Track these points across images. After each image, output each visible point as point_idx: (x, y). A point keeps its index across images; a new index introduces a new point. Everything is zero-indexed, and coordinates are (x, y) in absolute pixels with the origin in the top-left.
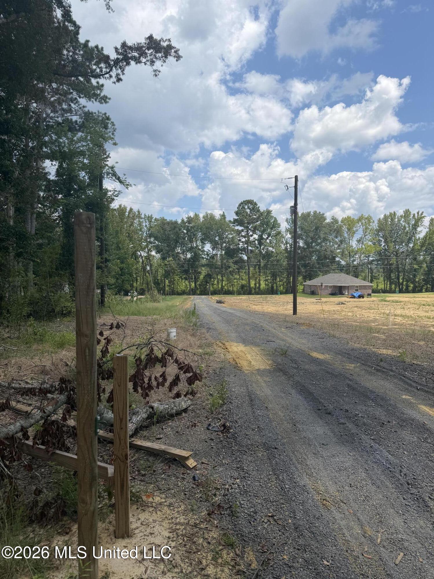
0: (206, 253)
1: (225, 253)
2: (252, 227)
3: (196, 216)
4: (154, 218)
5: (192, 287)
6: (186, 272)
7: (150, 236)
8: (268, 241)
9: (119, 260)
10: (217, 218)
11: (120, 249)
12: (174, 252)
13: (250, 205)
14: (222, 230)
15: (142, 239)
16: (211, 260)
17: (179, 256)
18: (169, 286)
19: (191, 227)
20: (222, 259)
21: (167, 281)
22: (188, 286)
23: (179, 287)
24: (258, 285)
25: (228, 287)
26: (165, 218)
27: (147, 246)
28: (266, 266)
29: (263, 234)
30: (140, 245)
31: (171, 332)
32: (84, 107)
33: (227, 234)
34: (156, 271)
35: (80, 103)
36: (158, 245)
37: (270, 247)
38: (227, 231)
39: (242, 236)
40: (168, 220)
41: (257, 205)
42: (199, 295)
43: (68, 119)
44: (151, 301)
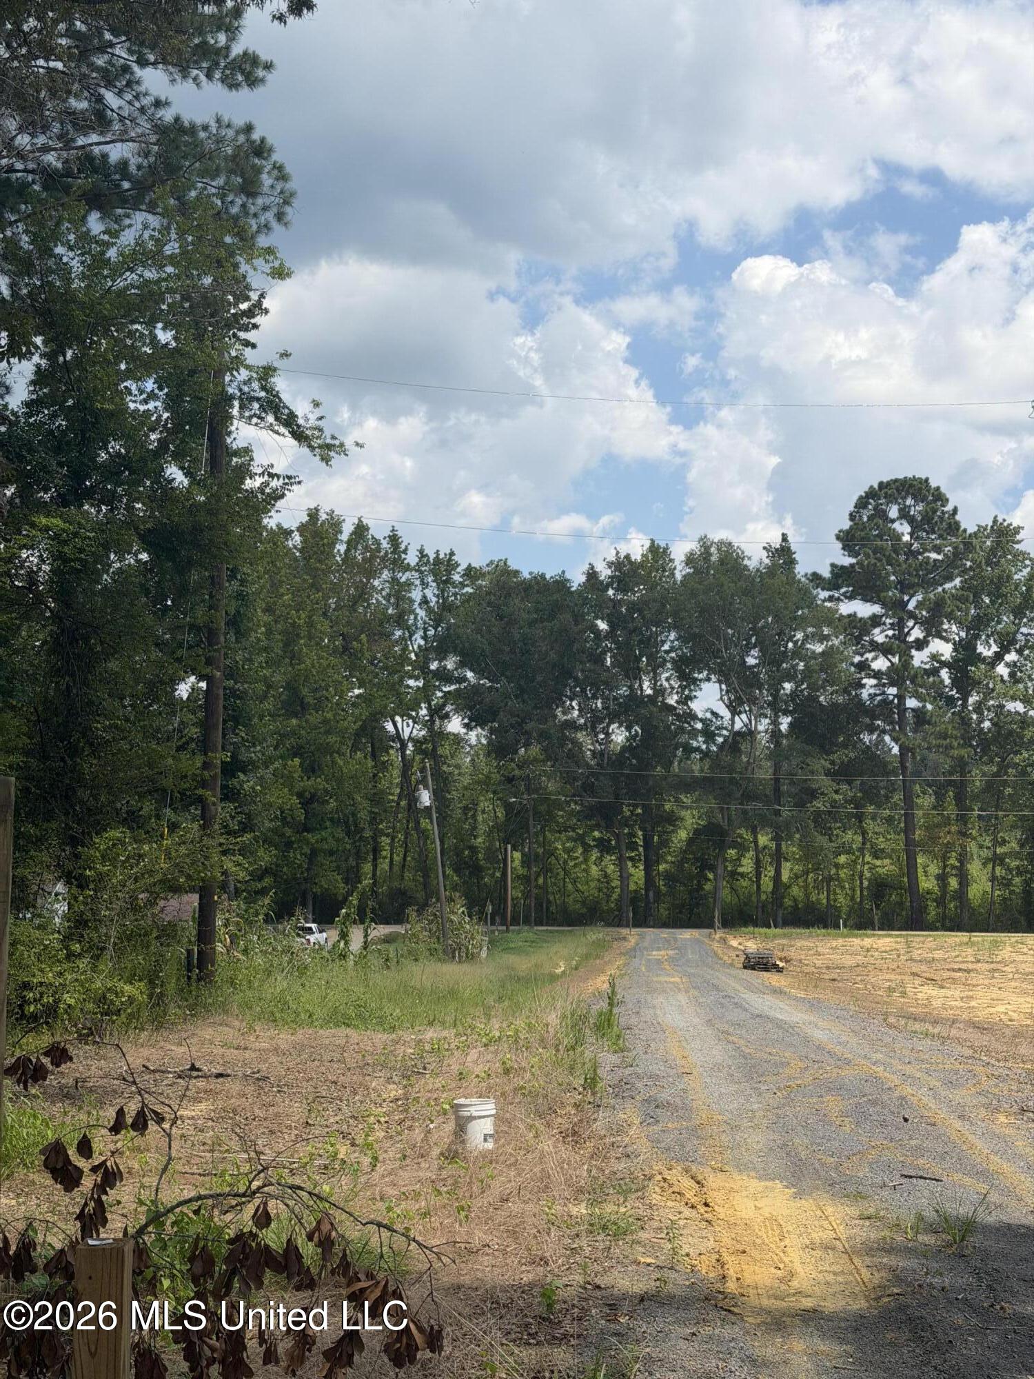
0: (699, 726)
1: (791, 725)
2: (920, 605)
3: (657, 553)
4: (463, 566)
5: (632, 887)
6: (605, 814)
7: (442, 647)
8: (1002, 670)
9: (297, 761)
10: (752, 564)
11: (304, 707)
12: (550, 723)
13: (909, 501)
14: (777, 618)
15: (404, 658)
16: (727, 758)
17: (574, 742)
18: (526, 879)
19: (633, 607)
20: (778, 753)
21: (517, 855)
22: (616, 883)
23: (570, 887)
24: (953, 883)
25: (806, 887)
26: (513, 565)
27: (425, 694)
28: (992, 789)
29: (977, 637)
30: (396, 689)
31: (472, 1118)
32: (158, 104)
33: (799, 636)
34: (466, 808)
35: (142, 89)
36: (476, 689)
37: (1014, 698)
38: (801, 623)
39: (875, 646)
40: (526, 575)
41: (945, 501)
42: (665, 925)
43: (90, 158)
44: (432, 952)
